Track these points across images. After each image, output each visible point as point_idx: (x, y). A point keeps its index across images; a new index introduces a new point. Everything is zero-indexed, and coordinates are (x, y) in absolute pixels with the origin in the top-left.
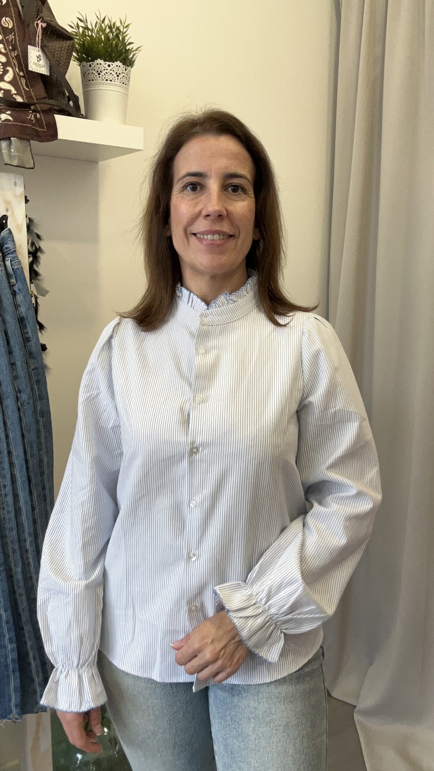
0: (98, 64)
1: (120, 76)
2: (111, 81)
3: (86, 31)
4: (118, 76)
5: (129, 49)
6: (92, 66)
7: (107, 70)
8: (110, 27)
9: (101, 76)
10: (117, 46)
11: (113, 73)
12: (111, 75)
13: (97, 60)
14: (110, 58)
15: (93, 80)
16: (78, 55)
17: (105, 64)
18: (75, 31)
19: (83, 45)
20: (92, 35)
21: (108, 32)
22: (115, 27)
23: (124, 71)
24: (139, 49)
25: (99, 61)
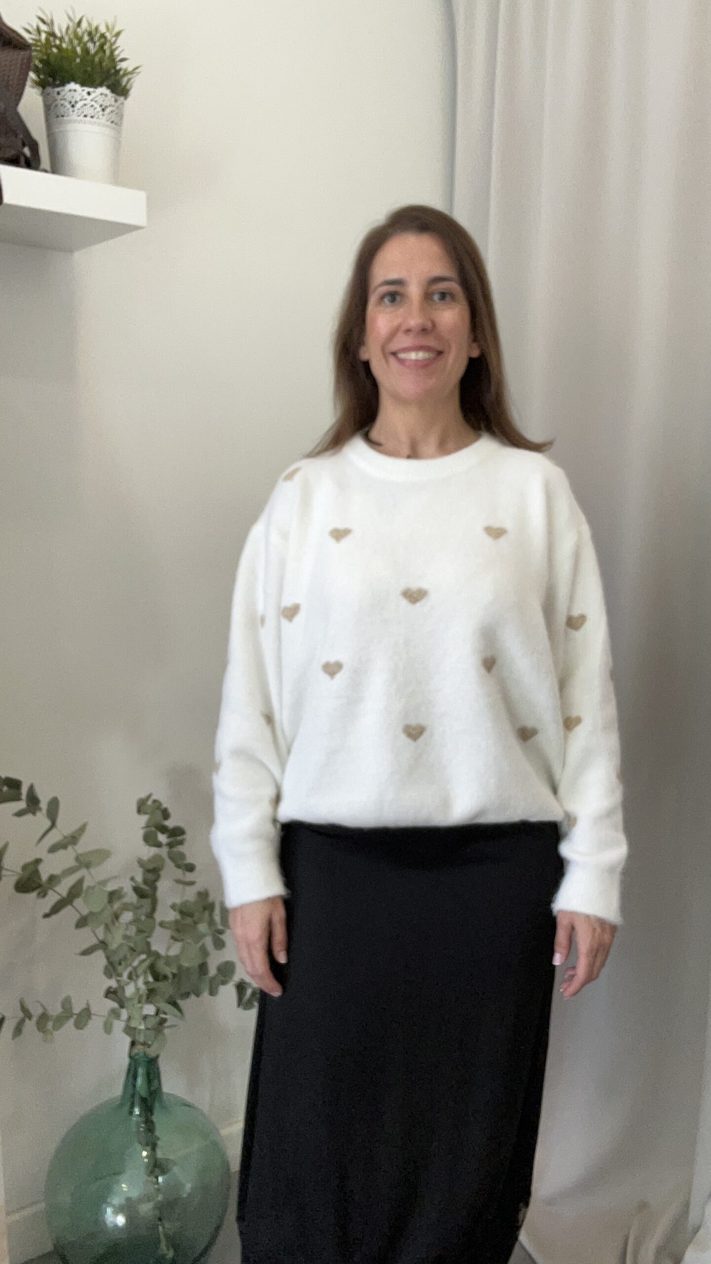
0: (70, 91)
1: (108, 110)
2: (92, 117)
3: (52, 39)
4: (103, 110)
5: (120, 70)
6: (62, 93)
7: (86, 99)
8: (90, 34)
9: (76, 108)
10: (101, 62)
11: (96, 105)
12: (93, 108)
13: (69, 83)
14: (88, 81)
15: (63, 116)
16: (39, 77)
17: (83, 90)
18: (33, 37)
19: (46, 62)
20: (61, 45)
21: (87, 42)
22: (98, 35)
23: (113, 103)
24: (137, 71)
25: (72, 86)
